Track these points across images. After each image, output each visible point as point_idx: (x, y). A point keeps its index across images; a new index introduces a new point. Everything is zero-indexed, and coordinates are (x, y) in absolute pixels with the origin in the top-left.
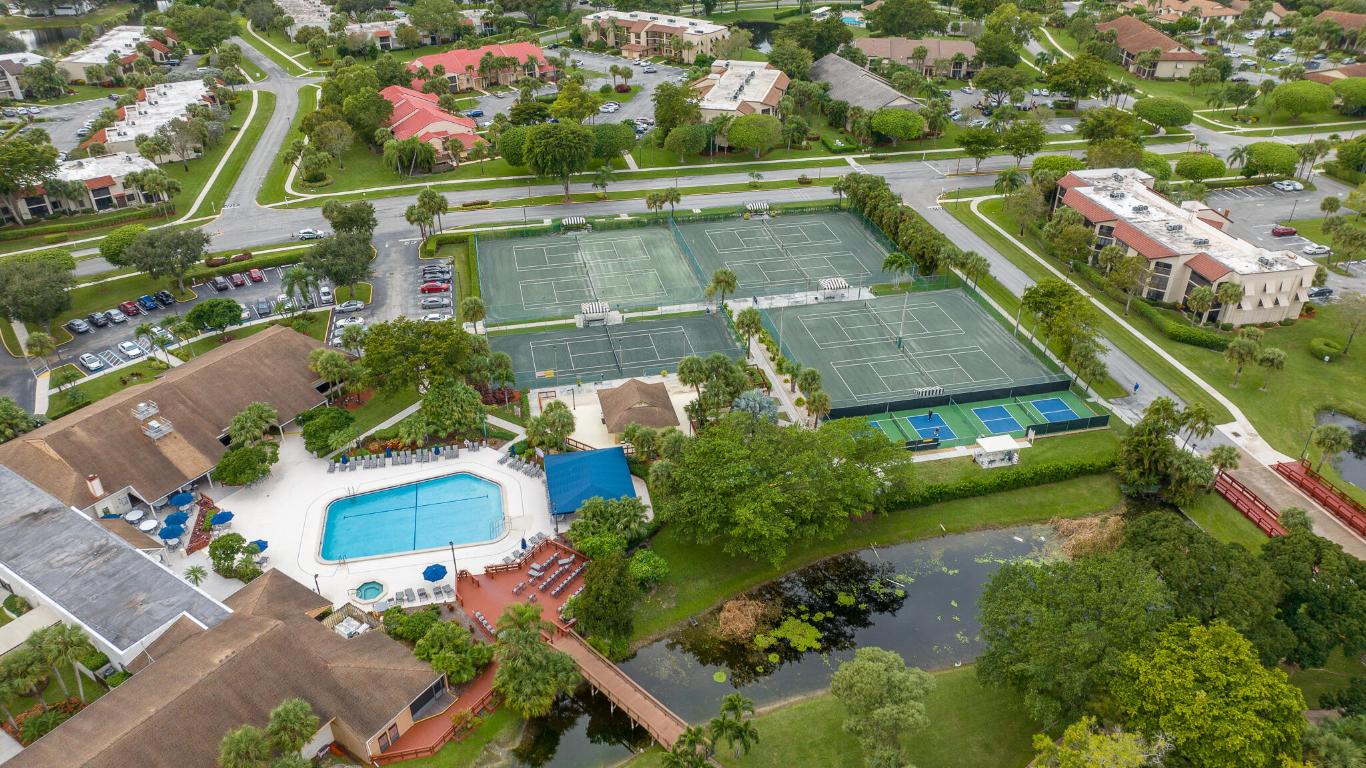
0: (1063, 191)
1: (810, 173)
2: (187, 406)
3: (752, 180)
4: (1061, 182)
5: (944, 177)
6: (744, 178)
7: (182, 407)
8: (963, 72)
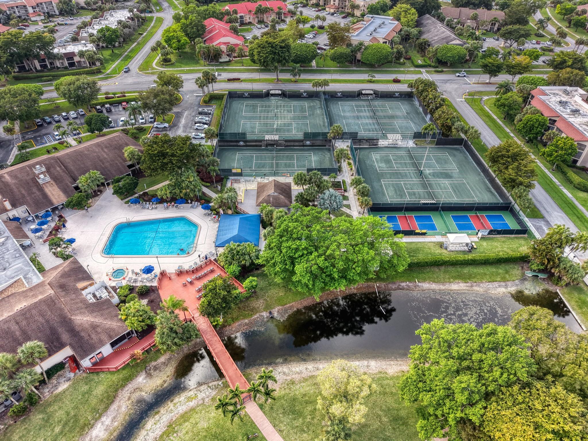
0: (533, 97)
1: (400, 77)
2: (61, 169)
3: (370, 78)
4: (533, 92)
5: (470, 84)
6: (365, 77)
7: (58, 169)
8: (496, 28)
